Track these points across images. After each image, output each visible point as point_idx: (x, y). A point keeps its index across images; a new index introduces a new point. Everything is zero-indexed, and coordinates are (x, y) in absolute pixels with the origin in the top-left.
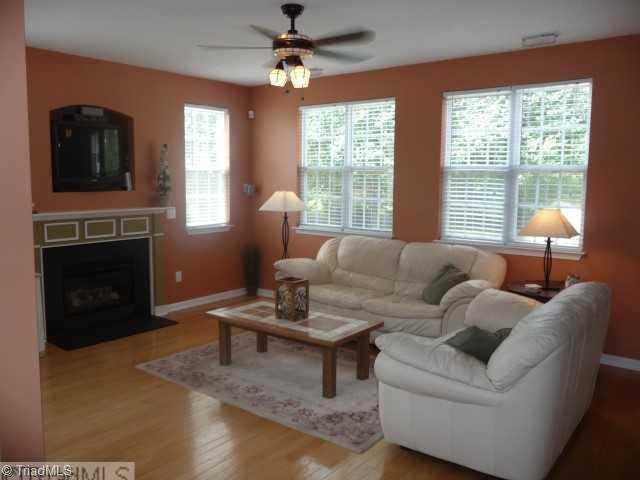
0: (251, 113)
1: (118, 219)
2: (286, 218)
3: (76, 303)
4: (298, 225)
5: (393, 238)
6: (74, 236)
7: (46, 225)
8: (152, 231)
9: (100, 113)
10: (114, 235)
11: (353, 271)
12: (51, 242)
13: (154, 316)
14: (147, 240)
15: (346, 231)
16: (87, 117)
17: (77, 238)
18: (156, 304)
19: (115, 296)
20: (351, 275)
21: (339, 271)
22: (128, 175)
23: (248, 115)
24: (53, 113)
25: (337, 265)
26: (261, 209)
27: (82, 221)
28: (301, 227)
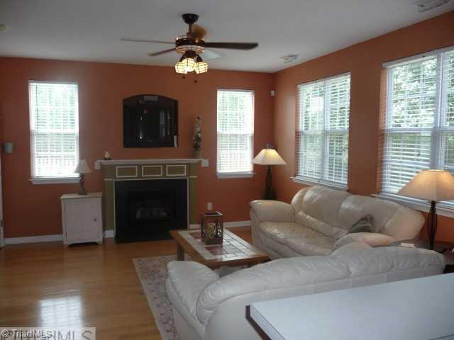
0: (273, 92)
1: (164, 165)
2: (269, 169)
3: (138, 215)
4: (295, 175)
5: (348, 190)
6: (135, 174)
7: (117, 167)
8: (189, 174)
9: (156, 99)
10: (162, 176)
12: (120, 177)
14: (185, 180)
16: (147, 102)
17: (136, 176)
18: (190, 223)
19: (164, 214)
20: (308, 217)
21: (301, 213)
22: (175, 137)
23: (270, 93)
24: (124, 100)
27: (140, 166)
28: (297, 178)
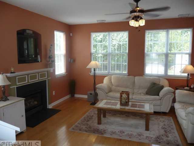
0: (71, 34)
1: (38, 73)
4: (91, 72)
5: (128, 75)
6: (26, 81)
7: (17, 77)
8: (48, 77)
10: (37, 79)
11: (118, 87)
12: (19, 84)
13: (49, 109)
14: (46, 80)
15: (110, 73)
16: (28, 34)
18: (49, 104)
19: (36, 103)
21: (114, 87)
22: (39, 56)
25: (112, 85)
26: (87, 67)
27: (28, 75)
